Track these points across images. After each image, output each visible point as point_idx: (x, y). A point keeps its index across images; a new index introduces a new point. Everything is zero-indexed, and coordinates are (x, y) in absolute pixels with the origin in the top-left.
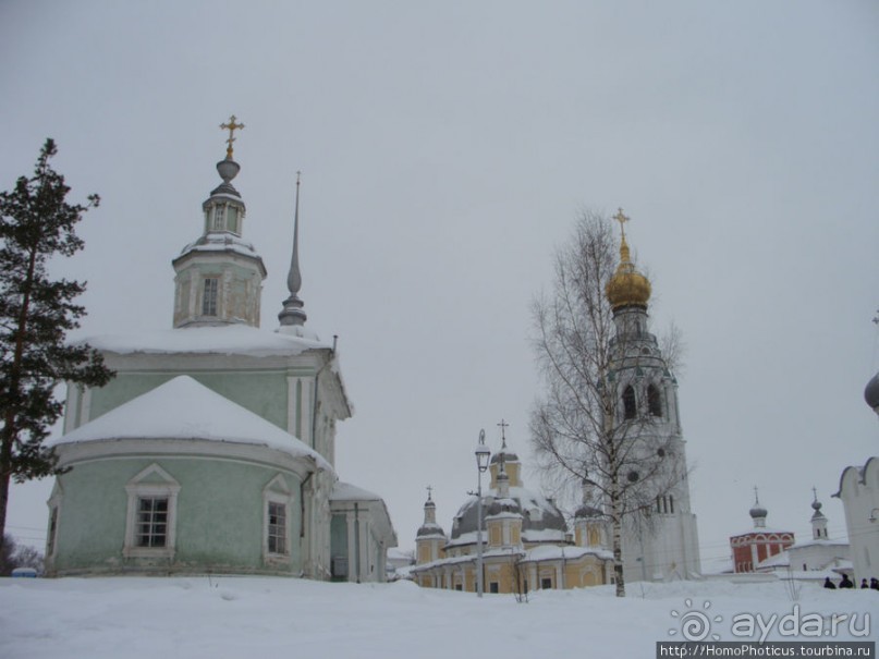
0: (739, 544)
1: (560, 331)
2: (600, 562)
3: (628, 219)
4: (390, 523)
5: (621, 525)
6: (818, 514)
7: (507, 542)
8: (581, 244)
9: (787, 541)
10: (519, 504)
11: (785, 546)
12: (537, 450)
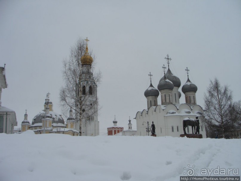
0: (109, 130)
1: (70, 69)
2: (73, 133)
3: (89, 41)
4: (16, 119)
5: (82, 121)
6: (130, 123)
7: (48, 126)
8: (78, 46)
9: (121, 130)
10: (52, 116)
11: (121, 131)
12: (61, 100)
